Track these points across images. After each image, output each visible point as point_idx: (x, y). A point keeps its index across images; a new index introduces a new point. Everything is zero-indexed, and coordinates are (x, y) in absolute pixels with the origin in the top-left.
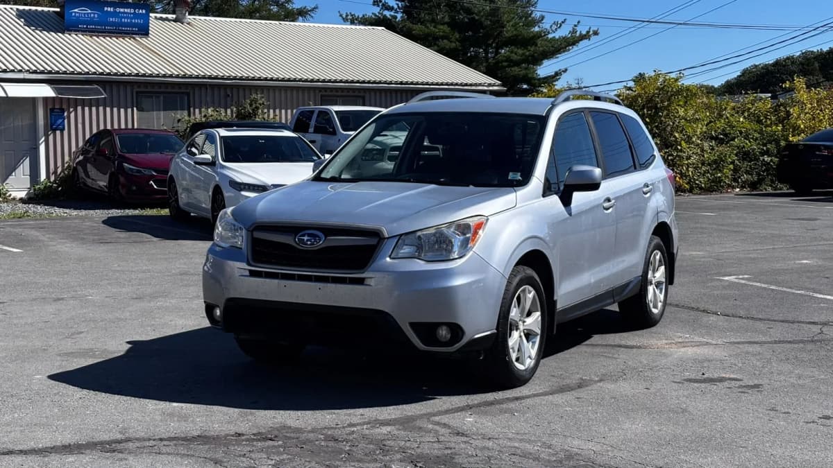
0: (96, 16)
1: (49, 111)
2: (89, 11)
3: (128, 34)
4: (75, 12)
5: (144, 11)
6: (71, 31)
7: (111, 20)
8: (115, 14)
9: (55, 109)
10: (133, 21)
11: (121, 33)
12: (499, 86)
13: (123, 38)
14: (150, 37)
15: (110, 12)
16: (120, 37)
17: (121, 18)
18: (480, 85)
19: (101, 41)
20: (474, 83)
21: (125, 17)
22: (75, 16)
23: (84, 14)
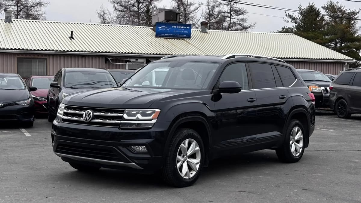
0: (169, 30)
2: (166, 28)
3: (182, 37)
4: (160, 28)
5: (188, 28)
6: (158, 36)
7: (175, 31)
10: (184, 32)
11: (179, 37)
12: (351, 60)
13: (180, 39)
14: (191, 39)
15: (175, 28)
16: (178, 39)
17: (179, 31)
18: (342, 60)
19: (170, 40)
20: (339, 58)
21: (181, 30)
22: (160, 30)
23: (164, 29)
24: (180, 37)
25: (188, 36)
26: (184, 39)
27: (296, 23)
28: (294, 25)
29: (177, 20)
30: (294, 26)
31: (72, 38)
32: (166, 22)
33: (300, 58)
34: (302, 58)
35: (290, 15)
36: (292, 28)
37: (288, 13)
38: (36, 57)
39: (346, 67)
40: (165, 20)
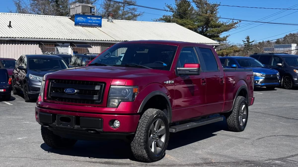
0: (85, 20)
2: (83, 19)
4: (78, 19)
5: (100, 18)
6: (76, 25)
7: (90, 21)
9: (75, 52)
10: (97, 22)
11: (92, 26)
13: (93, 27)
14: (102, 27)
15: (89, 19)
16: (92, 27)
17: (93, 21)
19: (86, 28)
21: (94, 21)
22: (78, 20)
23: (81, 19)
24: (94, 26)
25: (100, 25)
26: (96, 27)
27: (173, 12)
28: (172, 13)
29: (91, 13)
30: (172, 15)
31: (10, 26)
32: (83, 14)
35: (169, 6)
36: (170, 16)
37: (167, 4)
40: (82, 12)
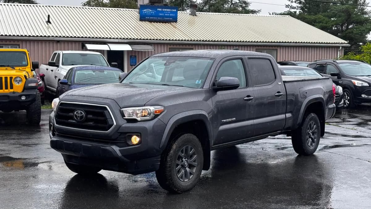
0: (154, 13)
1: (129, 57)
2: (151, 11)
3: (168, 21)
4: (144, 11)
5: (175, 10)
6: (142, 20)
7: (160, 14)
8: (162, 12)
9: (132, 56)
10: (170, 15)
12: (346, 44)
14: (177, 22)
15: (160, 11)
16: (164, 22)
17: (165, 14)
18: (337, 43)
19: (155, 24)
20: (333, 42)
21: (167, 13)
22: (144, 13)
23: (148, 12)
24: (166, 21)
25: (175, 20)
26: (170, 23)
29: (163, 3)
31: (48, 22)
32: (151, 4)
33: (291, 42)
34: (293, 43)
38: (8, 43)
39: (341, 51)
40: (150, 2)
